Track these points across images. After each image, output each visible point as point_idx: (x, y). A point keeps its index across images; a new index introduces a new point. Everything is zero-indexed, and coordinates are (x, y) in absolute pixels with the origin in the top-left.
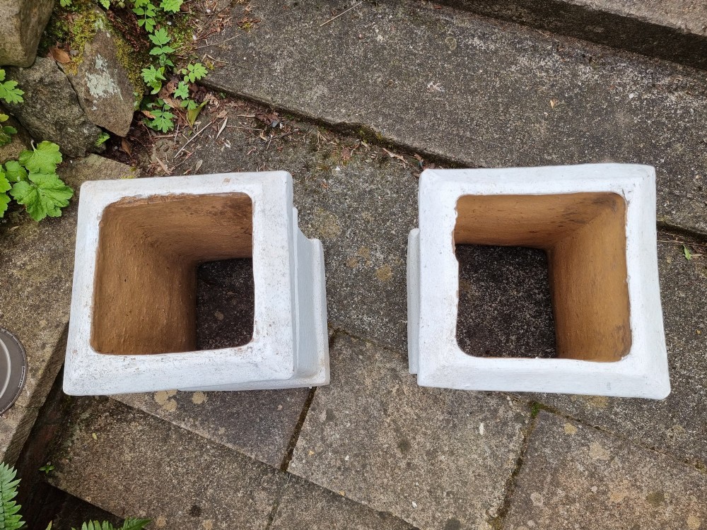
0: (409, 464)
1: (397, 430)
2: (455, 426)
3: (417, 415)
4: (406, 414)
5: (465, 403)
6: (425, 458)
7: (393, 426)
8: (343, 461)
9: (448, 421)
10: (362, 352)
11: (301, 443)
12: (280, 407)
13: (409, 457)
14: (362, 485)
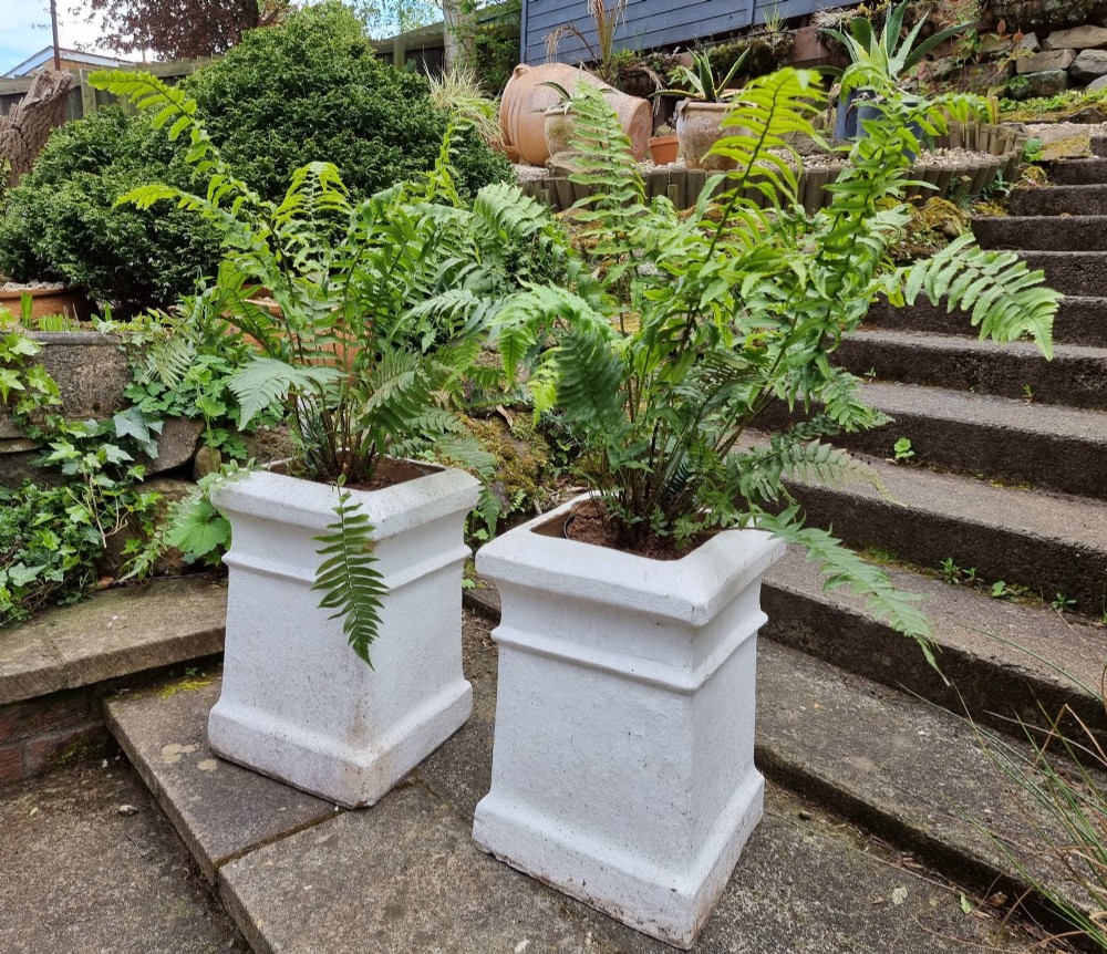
0: (381, 933)
1: (401, 893)
2: (485, 925)
3: (442, 890)
4: (429, 883)
5: (521, 908)
6: (411, 938)
7: (400, 886)
8: (299, 888)
9: (479, 916)
10: (429, 809)
11: (270, 849)
12: (284, 809)
13: (390, 926)
14: (296, 924)
